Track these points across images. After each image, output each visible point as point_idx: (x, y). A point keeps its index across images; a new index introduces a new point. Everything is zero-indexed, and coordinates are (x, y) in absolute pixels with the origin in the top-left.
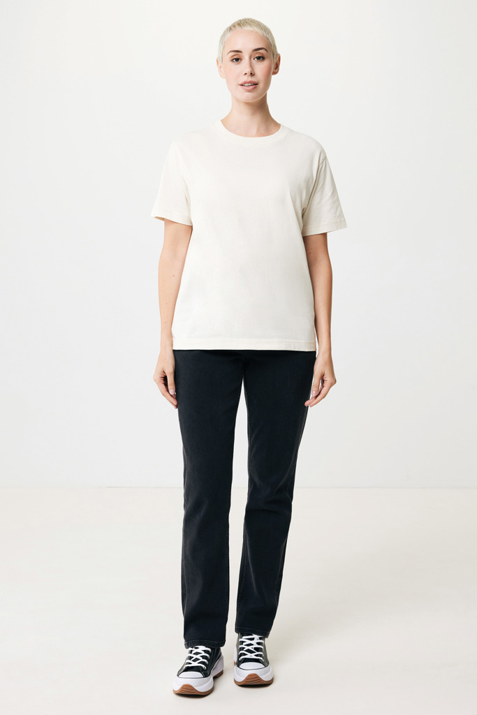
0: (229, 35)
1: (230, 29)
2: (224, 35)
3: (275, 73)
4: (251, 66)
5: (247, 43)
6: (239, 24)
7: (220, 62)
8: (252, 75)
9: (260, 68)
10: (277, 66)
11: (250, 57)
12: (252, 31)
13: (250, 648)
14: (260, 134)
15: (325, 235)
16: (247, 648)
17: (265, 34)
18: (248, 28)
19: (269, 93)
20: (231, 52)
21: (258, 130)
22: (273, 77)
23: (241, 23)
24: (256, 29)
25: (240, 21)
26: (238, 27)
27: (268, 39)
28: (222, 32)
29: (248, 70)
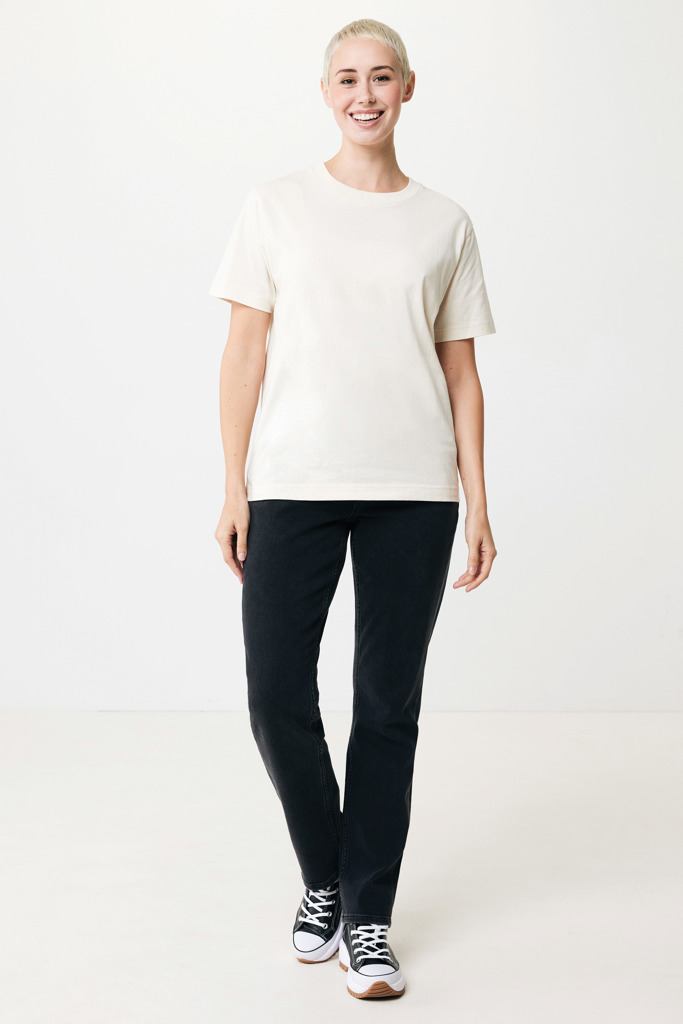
0: (337, 46)
1: (340, 36)
2: (331, 46)
3: (406, 100)
4: (369, 91)
5: (364, 57)
6: (352, 30)
7: (326, 84)
8: (372, 103)
9: (383, 92)
10: (409, 90)
11: (368, 79)
12: (372, 40)
13: (370, 944)
14: (380, 189)
15: (471, 341)
16: (366, 944)
17: (390, 43)
18: (365, 36)
19: (397, 128)
20: (340, 71)
21: (378, 183)
22: (404, 106)
23: (355, 28)
24: (378, 37)
25: (355, 23)
26: (350, 34)
27: (395, 50)
28: (329, 40)
29: (365, 98)
